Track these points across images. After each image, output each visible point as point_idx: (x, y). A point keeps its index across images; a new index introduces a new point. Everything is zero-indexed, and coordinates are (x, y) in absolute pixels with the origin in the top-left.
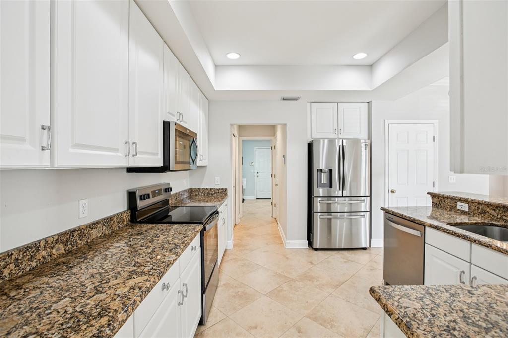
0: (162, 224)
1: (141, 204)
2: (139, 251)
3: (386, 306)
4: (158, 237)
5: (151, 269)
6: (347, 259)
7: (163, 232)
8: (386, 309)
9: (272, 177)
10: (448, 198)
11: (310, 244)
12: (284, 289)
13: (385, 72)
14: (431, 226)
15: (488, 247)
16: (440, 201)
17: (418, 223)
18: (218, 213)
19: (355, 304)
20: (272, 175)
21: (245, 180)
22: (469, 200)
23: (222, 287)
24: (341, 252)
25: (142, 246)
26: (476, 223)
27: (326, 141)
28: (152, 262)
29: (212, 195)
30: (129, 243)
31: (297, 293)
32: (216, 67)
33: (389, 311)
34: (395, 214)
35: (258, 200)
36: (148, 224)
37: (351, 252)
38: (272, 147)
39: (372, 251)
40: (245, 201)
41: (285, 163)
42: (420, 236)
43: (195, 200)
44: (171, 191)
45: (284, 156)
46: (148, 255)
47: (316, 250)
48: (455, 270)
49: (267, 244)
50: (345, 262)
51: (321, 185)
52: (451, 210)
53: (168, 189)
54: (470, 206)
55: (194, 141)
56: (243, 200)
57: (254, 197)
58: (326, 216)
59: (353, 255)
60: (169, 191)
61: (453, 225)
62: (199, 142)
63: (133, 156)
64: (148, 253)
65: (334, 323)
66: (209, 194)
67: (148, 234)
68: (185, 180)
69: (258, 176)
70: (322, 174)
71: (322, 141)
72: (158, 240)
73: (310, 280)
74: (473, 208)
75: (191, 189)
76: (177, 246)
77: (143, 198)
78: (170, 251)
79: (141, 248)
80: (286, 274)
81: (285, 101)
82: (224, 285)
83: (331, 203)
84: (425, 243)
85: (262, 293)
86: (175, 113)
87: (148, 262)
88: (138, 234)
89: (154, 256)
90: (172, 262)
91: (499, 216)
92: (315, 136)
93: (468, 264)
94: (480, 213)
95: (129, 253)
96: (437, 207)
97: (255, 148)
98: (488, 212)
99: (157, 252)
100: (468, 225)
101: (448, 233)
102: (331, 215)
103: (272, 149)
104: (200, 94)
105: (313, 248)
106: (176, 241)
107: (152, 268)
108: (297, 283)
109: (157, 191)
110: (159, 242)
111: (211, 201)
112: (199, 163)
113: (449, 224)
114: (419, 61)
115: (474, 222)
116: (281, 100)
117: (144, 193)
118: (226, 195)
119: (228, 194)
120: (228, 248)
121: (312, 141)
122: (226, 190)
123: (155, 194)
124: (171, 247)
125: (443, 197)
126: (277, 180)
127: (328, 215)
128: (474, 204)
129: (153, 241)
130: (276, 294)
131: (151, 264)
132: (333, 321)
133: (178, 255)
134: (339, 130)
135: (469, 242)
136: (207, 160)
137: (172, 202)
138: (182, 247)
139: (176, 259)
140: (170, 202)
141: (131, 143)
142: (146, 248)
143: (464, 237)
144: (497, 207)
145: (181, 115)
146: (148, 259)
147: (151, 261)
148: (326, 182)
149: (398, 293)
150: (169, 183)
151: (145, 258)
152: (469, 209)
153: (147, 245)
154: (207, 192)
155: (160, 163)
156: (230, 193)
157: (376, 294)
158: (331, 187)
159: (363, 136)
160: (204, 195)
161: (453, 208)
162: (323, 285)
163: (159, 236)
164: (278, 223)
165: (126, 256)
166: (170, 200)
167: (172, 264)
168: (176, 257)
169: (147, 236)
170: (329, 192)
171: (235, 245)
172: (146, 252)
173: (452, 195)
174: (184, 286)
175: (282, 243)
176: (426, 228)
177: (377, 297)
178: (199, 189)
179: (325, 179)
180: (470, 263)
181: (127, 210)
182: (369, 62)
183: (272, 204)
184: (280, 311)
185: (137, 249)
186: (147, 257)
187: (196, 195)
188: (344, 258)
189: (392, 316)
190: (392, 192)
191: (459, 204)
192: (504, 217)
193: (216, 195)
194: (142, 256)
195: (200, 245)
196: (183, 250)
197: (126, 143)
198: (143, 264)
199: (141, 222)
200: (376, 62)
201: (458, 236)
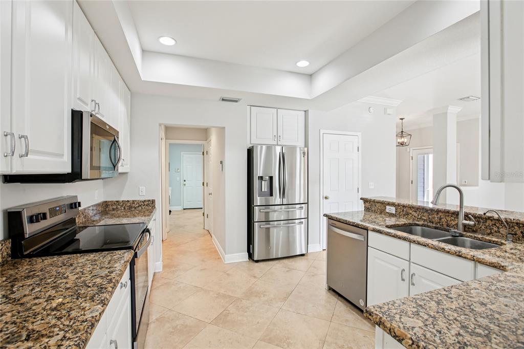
0: (69, 256)
1: (29, 229)
2: (34, 308)
3: (392, 330)
4: (65, 278)
5: (62, 340)
6: (289, 268)
7: (72, 268)
8: (393, 334)
9: (203, 185)
10: (378, 203)
11: (251, 256)
12: (231, 312)
13: (324, 82)
14: (374, 230)
15: (425, 246)
16: (372, 206)
17: (361, 228)
18: (148, 231)
19: (306, 315)
20: (203, 183)
21: (170, 188)
22: (396, 204)
23: (154, 322)
24: (282, 261)
25: (37, 298)
26: (405, 224)
27: (264, 147)
28: (61, 326)
29: (135, 208)
30: (12, 296)
31: (246, 314)
32: (144, 51)
33: (397, 336)
34: (339, 221)
35: (185, 211)
36: (43, 258)
37: (291, 260)
38: (203, 153)
39: (309, 257)
40: (171, 213)
41: (222, 170)
42: (363, 240)
43: (113, 216)
44: (79, 206)
45: (221, 162)
46: (53, 313)
47: (257, 261)
48: (396, 269)
49: (203, 261)
50: (287, 271)
51: (261, 194)
52: (381, 213)
53: (75, 204)
54: (396, 209)
55: (115, 140)
56: (170, 211)
57: (180, 208)
58: (265, 226)
59: (293, 263)
60: (76, 207)
61: (389, 228)
62: (121, 142)
63: (21, 156)
64: (52, 310)
65: (290, 340)
66: (130, 207)
67: (47, 275)
68: (97, 191)
69: (185, 185)
70: (263, 182)
71: (259, 147)
72: (67, 283)
73: (256, 296)
74: (399, 210)
75: (106, 202)
76: (101, 289)
77: (32, 219)
78: (92, 299)
79: (37, 301)
80: (230, 294)
81: (224, 102)
82: (157, 319)
83: (269, 212)
84: (368, 246)
85: (206, 321)
86: (89, 102)
87: (55, 326)
88: (28, 277)
89: (64, 312)
90: (97, 318)
91: (419, 217)
92: (254, 141)
93: (408, 262)
94: (404, 215)
95: (13, 316)
96: (369, 211)
97: (182, 153)
98: (411, 214)
99: (69, 305)
100: (399, 226)
101: (390, 236)
102: (269, 224)
103: (203, 154)
104: (121, 82)
105: (253, 260)
106: (98, 281)
107: (64, 337)
108: (244, 301)
109: (58, 208)
110: (68, 286)
111: (134, 216)
112: (121, 169)
113: (387, 227)
114: (358, 75)
115: (403, 223)
116: (220, 100)
117: (35, 211)
118: (154, 207)
119: (156, 206)
120: (156, 271)
121: (253, 147)
122: (153, 201)
123: (53, 212)
124: (92, 291)
125: (374, 201)
126: (211, 189)
127: (266, 224)
128: (399, 208)
129: (57, 287)
130: (222, 320)
131: (61, 330)
132: (288, 338)
133: (104, 303)
134: (278, 137)
135: (409, 243)
136: (129, 166)
137: (79, 221)
138: (110, 289)
139: (103, 311)
140: (77, 221)
141: (16, 136)
142: (46, 301)
143: (405, 239)
144: (418, 209)
145: (97, 105)
146: (54, 321)
147: (59, 323)
148: (266, 190)
149: (394, 311)
150: (76, 196)
151: (47, 321)
152: (396, 212)
153: (47, 295)
154: (129, 205)
155: (66, 168)
156: (158, 205)
157: (375, 316)
158: (271, 195)
159: (301, 143)
160: (125, 208)
161: (383, 212)
162: (271, 300)
163: (68, 276)
164: (213, 235)
165: (6, 323)
166: (77, 219)
167: (99, 320)
168: (102, 308)
169: (45, 278)
170: (267, 200)
171: (164, 267)
172: (48, 307)
173: (382, 200)
174: (113, 345)
175: (220, 258)
176: (369, 232)
177: (377, 320)
178: (117, 201)
179: (265, 186)
180: (409, 261)
181: (5, 240)
182: (310, 71)
183: (204, 215)
184: (230, 339)
185: (29, 305)
186: (50, 317)
187: (113, 210)
188: (286, 268)
189: (403, 342)
190: (326, 198)
191: (388, 207)
192: (423, 217)
193: (140, 208)
194: (40, 317)
195: (129, 278)
196: (112, 293)
197: (6, 136)
198: (44, 332)
199: (30, 256)
200: (317, 72)
201: (400, 238)
